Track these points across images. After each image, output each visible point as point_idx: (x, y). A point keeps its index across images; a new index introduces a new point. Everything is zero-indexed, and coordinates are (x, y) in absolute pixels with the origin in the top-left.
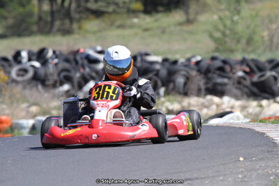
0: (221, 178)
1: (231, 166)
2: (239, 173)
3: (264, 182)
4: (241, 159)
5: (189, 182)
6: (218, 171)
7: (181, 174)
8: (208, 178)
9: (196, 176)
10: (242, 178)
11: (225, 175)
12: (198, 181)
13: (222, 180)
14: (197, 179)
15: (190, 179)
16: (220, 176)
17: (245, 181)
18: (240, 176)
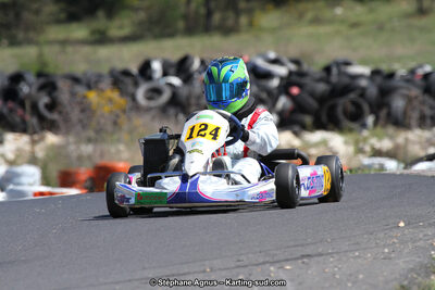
0: (357, 254)
1: (381, 235)
2: (385, 246)
3: (418, 260)
4: (402, 224)
5: (305, 260)
6: (358, 243)
7: (300, 248)
8: (337, 253)
9: (320, 250)
10: (389, 253)
11: (365, 249)
12: (321, 259)
13: (359, 257)
14: (320, 255)
15: (309, 256)
16: (356, 250)
17: (390, 259)
18: (386, 250)
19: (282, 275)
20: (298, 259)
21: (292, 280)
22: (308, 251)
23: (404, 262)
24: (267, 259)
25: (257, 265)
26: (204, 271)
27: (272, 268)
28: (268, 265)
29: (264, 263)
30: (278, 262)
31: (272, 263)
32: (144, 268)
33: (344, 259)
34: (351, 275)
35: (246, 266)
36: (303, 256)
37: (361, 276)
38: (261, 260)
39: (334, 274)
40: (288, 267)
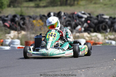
1: (109, 62)
2: (110, 65)
4: (115, 60)
6: (102, 65)
7: (87, 65)
8: (97, 67)
9: (92, 66)
10: (111, 67)
11: (104, 66)
12: (92, 68)
13: (102, 68)
15: (89, 67)
16: (102, 66)
17: (111, 69)
18: (110, 67)
19: (81, 72)
20: (86, 68)
21: (84, 74)
22: (89, 66)
24: (78, 68)
25: (75, 70)
26: (61, 71)
27: (79, 71)
29: (77, 69)
31: (79, 69)
32: (45, 70)
33: (98, 69)
34: (100, 73)
35: (72, 70)
36: (87, 68)
37: (103, 74)
39: (95, 73)
40: (83, 70)
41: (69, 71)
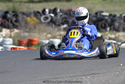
0: (109, 74)
1: (116, 68)
2: (117, 72)
4: (121, 65)
5: (93, 75)
6: (109, 70)
7: (91, 71)
8: (103, 73)
9: (98, 72)
11: (111, 72)
13: (108, 75)
14: (98, 74)
15: (94, 74)
16: (108, 73)
17: (119, 76)
18: (117, 73)
19: (87, 80)
20: (91, 74)
21: (90, 82)
22: (94, 72)
23: (123, 77)
24: (82, 74)
25: (79, 76)
26: (64, 77)
27: (83, 77)
28: (82, 76)
29: (81, 76)
30: (85, 75)
31: (84, 76)
33: (105, 75)
34: (107, 81)
36: (93, 74)
37: (110, 81)
38: (80, 74)
39: (102, 80)
40: (88, 77)
41: (72, 78)
